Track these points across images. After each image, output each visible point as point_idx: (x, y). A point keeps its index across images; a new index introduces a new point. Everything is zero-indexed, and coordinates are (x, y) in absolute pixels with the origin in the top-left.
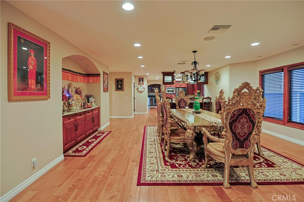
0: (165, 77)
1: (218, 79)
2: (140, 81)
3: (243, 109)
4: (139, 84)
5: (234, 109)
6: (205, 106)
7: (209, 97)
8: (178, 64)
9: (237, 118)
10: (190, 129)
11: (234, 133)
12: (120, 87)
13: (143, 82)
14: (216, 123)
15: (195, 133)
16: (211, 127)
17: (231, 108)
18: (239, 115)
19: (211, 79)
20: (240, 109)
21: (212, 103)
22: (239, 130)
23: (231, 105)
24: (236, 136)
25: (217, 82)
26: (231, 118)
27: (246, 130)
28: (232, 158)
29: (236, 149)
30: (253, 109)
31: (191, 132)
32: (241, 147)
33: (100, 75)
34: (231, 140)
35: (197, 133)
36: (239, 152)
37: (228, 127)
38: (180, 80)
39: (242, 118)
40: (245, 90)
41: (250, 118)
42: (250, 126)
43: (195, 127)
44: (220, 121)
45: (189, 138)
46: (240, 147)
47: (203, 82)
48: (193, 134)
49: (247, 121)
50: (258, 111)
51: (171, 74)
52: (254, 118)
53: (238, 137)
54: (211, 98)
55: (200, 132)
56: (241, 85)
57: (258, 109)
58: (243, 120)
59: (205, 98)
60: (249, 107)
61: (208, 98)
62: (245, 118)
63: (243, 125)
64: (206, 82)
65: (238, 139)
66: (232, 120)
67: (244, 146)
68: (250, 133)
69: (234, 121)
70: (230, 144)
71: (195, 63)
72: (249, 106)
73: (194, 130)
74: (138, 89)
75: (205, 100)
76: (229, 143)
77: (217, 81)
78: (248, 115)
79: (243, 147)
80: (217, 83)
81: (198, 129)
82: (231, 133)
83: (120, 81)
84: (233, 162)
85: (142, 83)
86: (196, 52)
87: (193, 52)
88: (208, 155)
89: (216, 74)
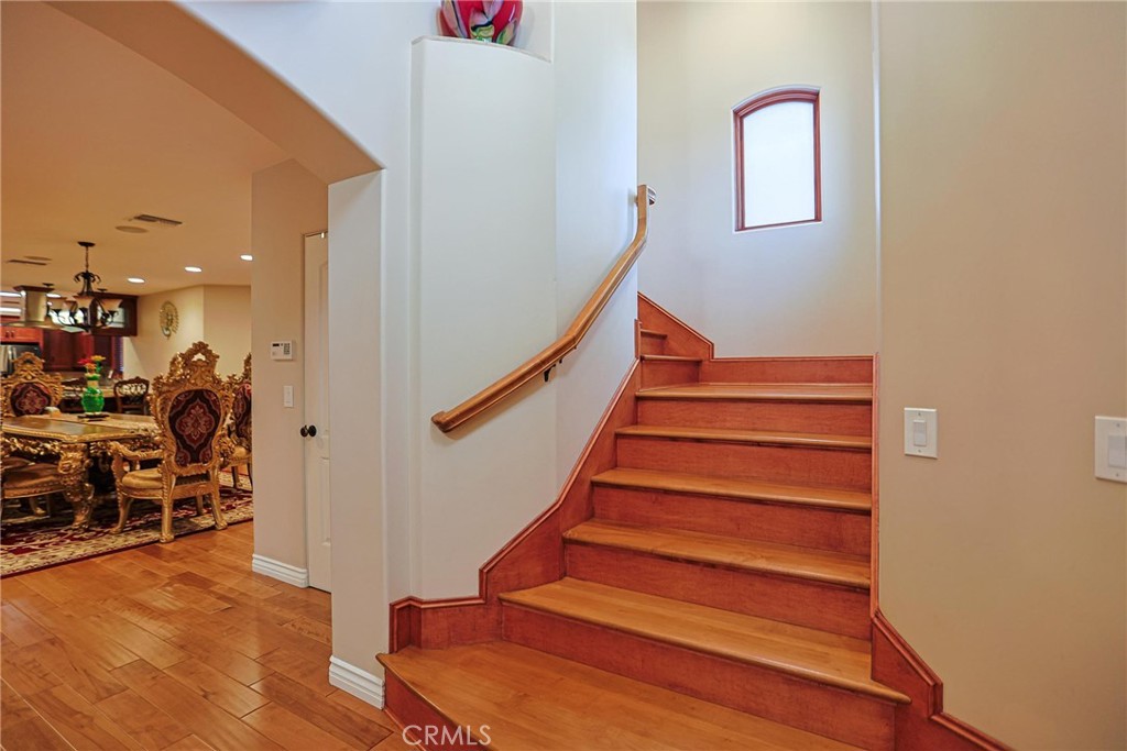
1: (170, 321)
3: (196, 391)
5: (180, 391)
6: (125, 407)
7: (142, 377)
9: (184, 408)
10: (75, 449)
11: (178, 436)
14: (146, 430)
15: (89, 456)
16: (133, 439)
17: (172, 389)
18: (188, 402)
19: (150, 320)
20: (190, 392)
22: (189, 430)
23: (173, 385)
24: (184, 442)
25: (167, 333)
26: (173, 407)
27: (203, 429)
28: (176, 484)
29: (185, 465)
30: (215, 391)
31: (78, 455)
32: (195, 460)
34: (174, 449)
35: (95, 459)
36: (191, 469)
37: (167, 426)
39: (193, 408)
40: (199, 356)
41: (209, 407)
42: (210, 421)
43: (88, 443)
44: (155, 426)
45: (72, 471)
46: (193, 461)
47: (119, 329)
48: (82, 462)
49: (204, 413)
50: (225, 393)
52: (218, 407)
53: (188, 443)
54: (147, 383)
55: (104, 454)
56: (191, 347)
57: (223, 389)
58: (197, 411)
59: (126, 383)
60: (208, 386)
61: (138, 381)
62: (201, 407)
63: (197, 421)
64: (131, 328)
65: (188, 447)
66: (174, 411)
67: (201, 458)
68: (212, 434)
69: (180, 413)
70: (173, 458)
71: (87, 276)
72: (208, 384)
73: (86, 451)
75: (126, 390)
76: (169, 456)
77: (167, 329)
78: (207, 402)
79: (198, 461)
80: (169, 336)
81: (97, 447)
82: (173, 437)
84: (180, 492)
86: (92, 245)
87: (82, 244)
88: (127, 499)
89: (163, 307)
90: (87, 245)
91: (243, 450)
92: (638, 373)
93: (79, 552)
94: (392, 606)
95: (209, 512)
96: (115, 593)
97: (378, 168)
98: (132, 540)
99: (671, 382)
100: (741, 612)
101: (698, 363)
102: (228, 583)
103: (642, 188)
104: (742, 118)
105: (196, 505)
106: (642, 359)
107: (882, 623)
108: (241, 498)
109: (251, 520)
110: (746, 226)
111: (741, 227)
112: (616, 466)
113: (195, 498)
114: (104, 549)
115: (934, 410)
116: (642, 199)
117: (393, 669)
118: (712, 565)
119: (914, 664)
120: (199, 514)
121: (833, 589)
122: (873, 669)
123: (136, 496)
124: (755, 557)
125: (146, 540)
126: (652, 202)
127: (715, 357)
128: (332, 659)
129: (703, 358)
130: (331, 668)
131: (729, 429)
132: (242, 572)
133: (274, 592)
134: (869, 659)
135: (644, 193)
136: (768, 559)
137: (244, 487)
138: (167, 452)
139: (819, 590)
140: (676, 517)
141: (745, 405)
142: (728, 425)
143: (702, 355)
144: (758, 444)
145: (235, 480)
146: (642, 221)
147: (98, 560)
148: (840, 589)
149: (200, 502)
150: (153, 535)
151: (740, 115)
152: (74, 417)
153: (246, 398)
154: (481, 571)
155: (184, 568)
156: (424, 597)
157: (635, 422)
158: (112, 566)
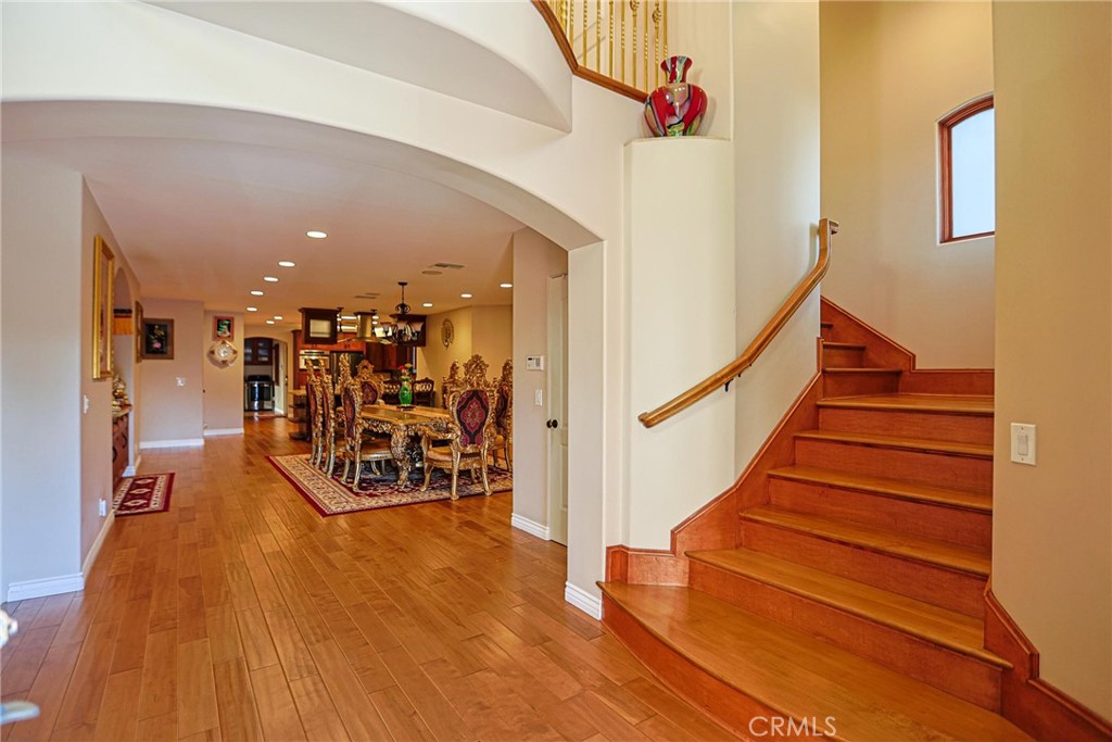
0: (312, 322)
1: (448, 334)
2: (219, 328)
3: (474, 391)
4: (217, 337)
5: (464, 390)
7: (430, 378)
8: (358, 297)
9: (467, 403)
10: (399, 429)
11: (462, 424)
12: (157, 345)
13: (229, 330)
18: (469, 399)
19: (435, 334)
20: (470, 391)
21: (434, 393)
22: (469, 420)
23: (459, 386)
24: (465, 428)
25: (447, 344)
26: (459, 403)
27: (477, 419)
28: (460, 459)
29: (466, 446)
30: (485, 391)
32: (472, 442)
33: (130, 311)
34: (459, 433)
36: (469, 449)
37: (456, 417)
38: (354, 328)
39: (472, 403)
41: (482, 403)
42: (482, 413)
43: (407, 426)
45: (399, 444)
47: (415, 340)
48: (404, 439)
49: (479, 408)
50: (492, 393)
51: (330, 315)
53: (468, 429)
54: (432, 382)
55: (417, 434)
57: (490, 390)
58: (474, 405)
59: (419, 382)
60: (481, 388)
61: (426, 381)
62: (477, 403)
63: (474, 413)
64: (421, 340)
65: (468, 433)
66: (460, 405)
67: (476, 440)
68: (483, 423)
69: (464, 407)
70: (459, 440)
71: (403, 306)
72: (481, 386)
73: (406, 432)
74: (213, 352)
75: (418, 387)
76: (457, 439)
77: (446, 341)
78: (480, 399)
79: (474, 443)
80: (447, 346)
81: (412, 430)
82: (459, 424)
83: (160, 326)
84: (463, 465)
85: (228, 334)
86: (405, 284)
87: (400, 284)
88: (430, 467)
89: (444, 324)
90: (403, 284)
91: (501, 437)
92: (820, 385)
93: (404, 501)
94: (608, 548)
95: (479, 482)
96: (429, 528)
97: (602, 240)
98: (433, 496)
99: (859, 392)
100: (885, 589)
101: (898, 374)
102: (496, 531)
103: (824, 222)
104: (949, 129)
105: (470, 477)
106: (824, 372)
107: (992, 602)
108: (500, 474)
109: (511, 490)
110: (954, 236)
111: (948, 237)
112: (794, 464)
113: (469, 471)
114: (418, 500)
115: (1033, 426)
116: (824, 230)
117: (609, 591)
118: (861, 547)
119: (1015, 636)
120: (473, 483)
121: (970, 577)
122: (985, 640)
123: (436, 464)
124: (902, 545)
125: (441, 497)
126: (833, 232)
127: (917, 368)
128: (567, 583)
129: (904, 369)
130: (567, 589)
131: (905, 437)
132: (504, 524)
133: (526, 540)
134: (981, 634)
135: (825, 225)
136: (912, 547)
137: (501, 467)
138: (456, 435)
139: (956, 576)
140: (839, 509)
141: (921, 416)
142: (904, 433)
143: (901, 365)
144: (925, 451)
145: (496, 461)
146: (823, 251)
147: (416, 506)
148: (975, 578)
149: (473, 475)
150: (446, 494)
151: (947, 126)
152: (394, 408)
153: (503, 397)
154: (672, 532)
155: (469, 518)
156: (631, 546)
157: (816, 428)
158: (426, 511)
